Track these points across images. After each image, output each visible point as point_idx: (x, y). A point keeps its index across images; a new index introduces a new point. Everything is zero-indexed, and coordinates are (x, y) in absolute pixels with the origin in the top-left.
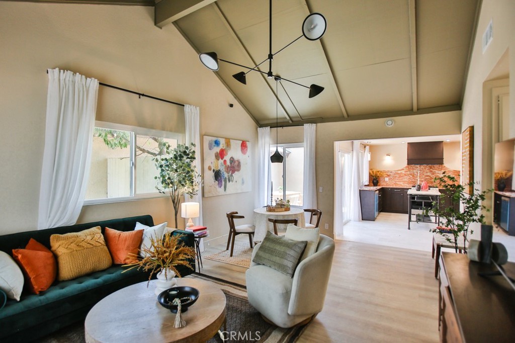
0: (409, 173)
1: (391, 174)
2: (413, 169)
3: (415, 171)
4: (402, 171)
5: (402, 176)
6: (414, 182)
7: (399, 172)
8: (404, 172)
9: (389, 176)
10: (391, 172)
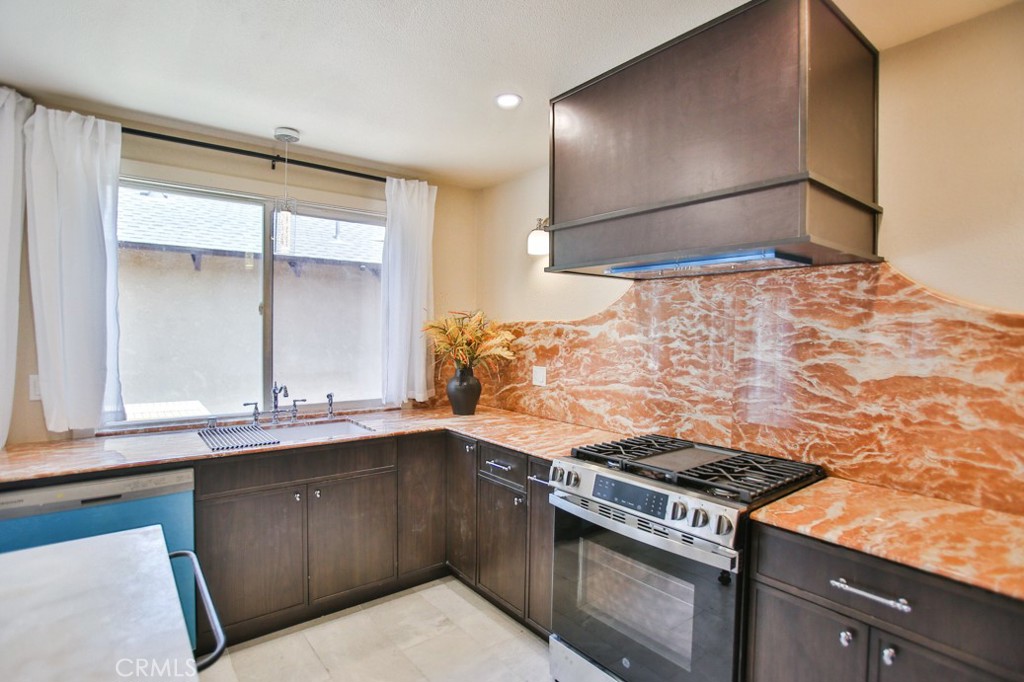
0: (638, 338)
1: (557, 342)
2: (666, 312)
3: (673, 321)
4: (605, 327)
5: (605, 363)
6: (672, 407)
7: (594, 331)
8: (614, 336)
9: (545, 354)
10: (559, 334)
